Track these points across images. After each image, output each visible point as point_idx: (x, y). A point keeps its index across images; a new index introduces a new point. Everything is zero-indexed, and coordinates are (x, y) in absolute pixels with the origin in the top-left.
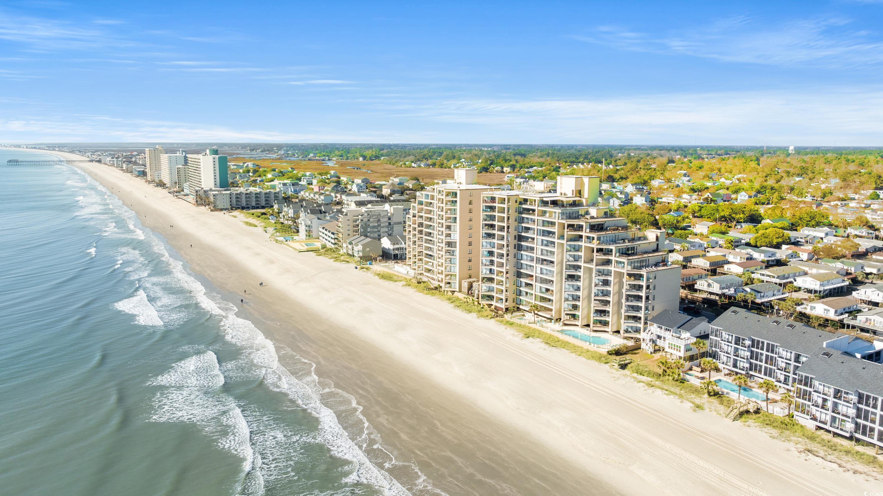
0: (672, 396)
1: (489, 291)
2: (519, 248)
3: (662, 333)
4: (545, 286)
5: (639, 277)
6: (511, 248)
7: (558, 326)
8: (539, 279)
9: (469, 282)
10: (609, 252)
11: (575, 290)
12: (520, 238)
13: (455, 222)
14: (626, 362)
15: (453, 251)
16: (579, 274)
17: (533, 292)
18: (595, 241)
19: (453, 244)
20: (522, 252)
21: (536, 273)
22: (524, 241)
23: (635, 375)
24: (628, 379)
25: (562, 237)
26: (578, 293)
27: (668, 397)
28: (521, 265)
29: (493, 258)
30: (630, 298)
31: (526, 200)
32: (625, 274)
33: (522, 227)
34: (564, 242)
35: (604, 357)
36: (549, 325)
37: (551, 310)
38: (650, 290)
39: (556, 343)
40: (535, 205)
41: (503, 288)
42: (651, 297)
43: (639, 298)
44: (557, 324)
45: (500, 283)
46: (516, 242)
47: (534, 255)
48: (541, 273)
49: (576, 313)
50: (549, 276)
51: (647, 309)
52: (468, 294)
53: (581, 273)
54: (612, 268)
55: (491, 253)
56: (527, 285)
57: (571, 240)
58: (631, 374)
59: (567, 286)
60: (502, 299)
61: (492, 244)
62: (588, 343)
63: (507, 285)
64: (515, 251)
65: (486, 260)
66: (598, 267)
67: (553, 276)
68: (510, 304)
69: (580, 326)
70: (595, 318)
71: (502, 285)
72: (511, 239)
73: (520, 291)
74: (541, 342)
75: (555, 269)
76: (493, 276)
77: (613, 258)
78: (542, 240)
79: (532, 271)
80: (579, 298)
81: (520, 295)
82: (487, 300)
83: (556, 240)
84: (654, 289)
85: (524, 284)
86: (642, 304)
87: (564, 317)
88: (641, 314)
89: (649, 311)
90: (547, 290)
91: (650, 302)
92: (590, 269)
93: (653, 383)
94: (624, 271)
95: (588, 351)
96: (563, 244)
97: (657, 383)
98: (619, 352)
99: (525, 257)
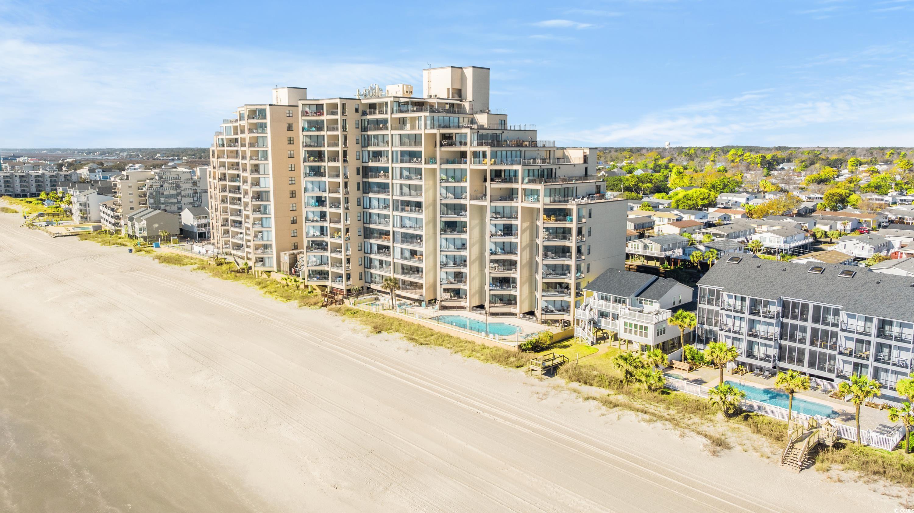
0: (659, 424)
1: (320, 264)
2: (366, 188)
3: (610, 307)
4: (408, 247)
5: (564, 214)
6: (352, 187)
7: (432, 311)
8: (398, 237)
9: (290, 254)
10: (511, 177)
11: (458, 249)
12: (366, 172)
13: (266, 159)
14: (555, 362)
15: (265, 207)
16: (463, 219)
17: (390, 259)
18: (488, 160)
19: (264, 194)
20: (371, 195)
21: (393, 227)
22: (372, 177)
23: (575, 385)
24: (565, 394)
25: (432, 160)
26: (462, 253)
27: (652, 425)
28: (370, 217)
29: (324, 209)
30: (549, 254)
31: (372, 106)
32: (542, 212)
33: (369, 152)
34: (436, 166)
35: (515, 356)
36: (418, 310)
37: (420, 287)
38: (583, 236)
39: (428, 339)
40: (387, 113)
41: (342, 256)
42: (584, 250)
43: (564, 252)
44: (430, 308)
45: (337, 249)
46: (359, 179)
47: (389, 197)
48: (402, 226)
49: (461, 286)
50: (415, 230)
51: (578, 269)
52: (291, 273)
53: (466, 218)
54: (518, 204)
55: (320, 201)
56: (382, 249)
57: (448, 162)
58: (567, 383)
59: (444, 242)
60: (341, 276)
61: (322, 185)
62: (483, 334)
63: (349, 252)
64: (359, 194)
65: (313, 211)
66: (494, 204)
67: (420, 228)
68: (355, 283)
69: (468, 309)
70: (493, 292)
71: (341, 252)
72: (351, 173)
73: (371, 259)
74: (401, 338)
75: (423, 215)
76: (325, 239)
77: (519, 186)
78: (401, 169)
79: (388, 224)
80: (465, 261)
81: (371, 267)
82: (320, 279)
83: (423, 166)
84: (590, 235)
85: (375, 248)
86: (572, 262)
87: (440, 295)
88: (571, 280)
89: (582, 273)
90: (413, 253)
91: (583, 257)
92: (482, 209)
93: (613, 398)
94: (540, 206)
95: (484, 347)
96: (434, 170)
97: (622, 398)
98: (538, 346)
99: (375, 203)
